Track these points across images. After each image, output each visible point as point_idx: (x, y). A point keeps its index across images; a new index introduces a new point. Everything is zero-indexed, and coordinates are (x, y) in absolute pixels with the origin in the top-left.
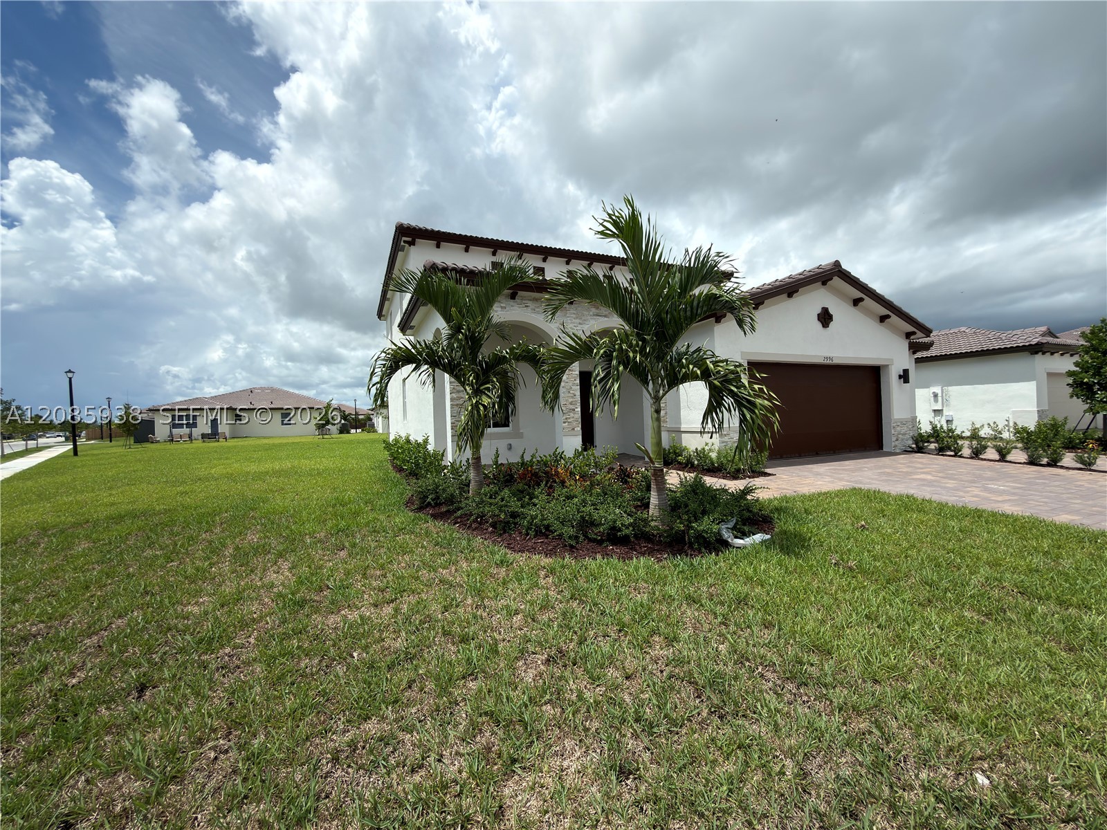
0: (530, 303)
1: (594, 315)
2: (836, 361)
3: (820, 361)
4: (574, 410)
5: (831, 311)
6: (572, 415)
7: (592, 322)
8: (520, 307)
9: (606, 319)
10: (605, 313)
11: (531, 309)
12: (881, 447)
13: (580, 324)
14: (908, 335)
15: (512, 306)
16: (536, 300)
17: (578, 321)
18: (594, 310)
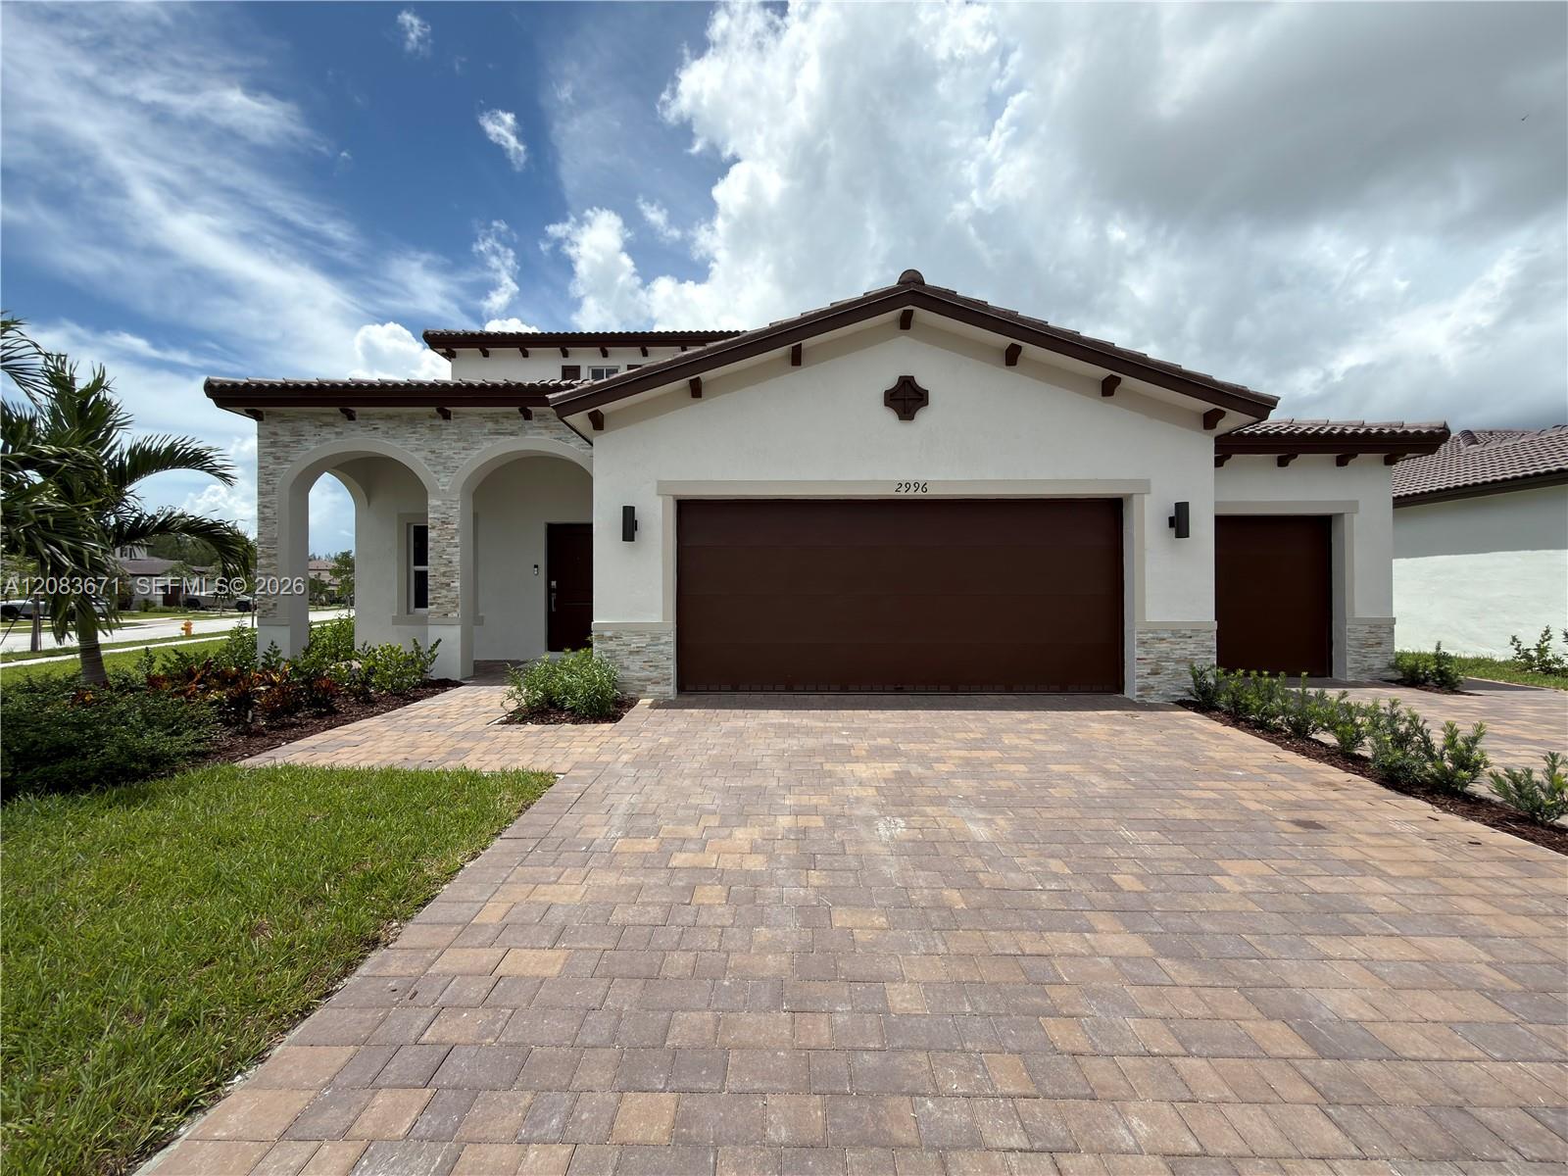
0: (382, 425)
1: (491, 434)
2: (934, 492)
3: (889, 492)
4: (448, 585)
5: (922, 382)
6: (444, 592)
7: (487, 445)
8: (364, 431)
9: (512, 438)
10: (511, 428)
11: (383, 432)
12: (1119, 688)
13: (464, 449)
14: (1210, 420)
15: (353, 430)
16: (390, 417)
17: (461, 444)
18: (490, 425)
